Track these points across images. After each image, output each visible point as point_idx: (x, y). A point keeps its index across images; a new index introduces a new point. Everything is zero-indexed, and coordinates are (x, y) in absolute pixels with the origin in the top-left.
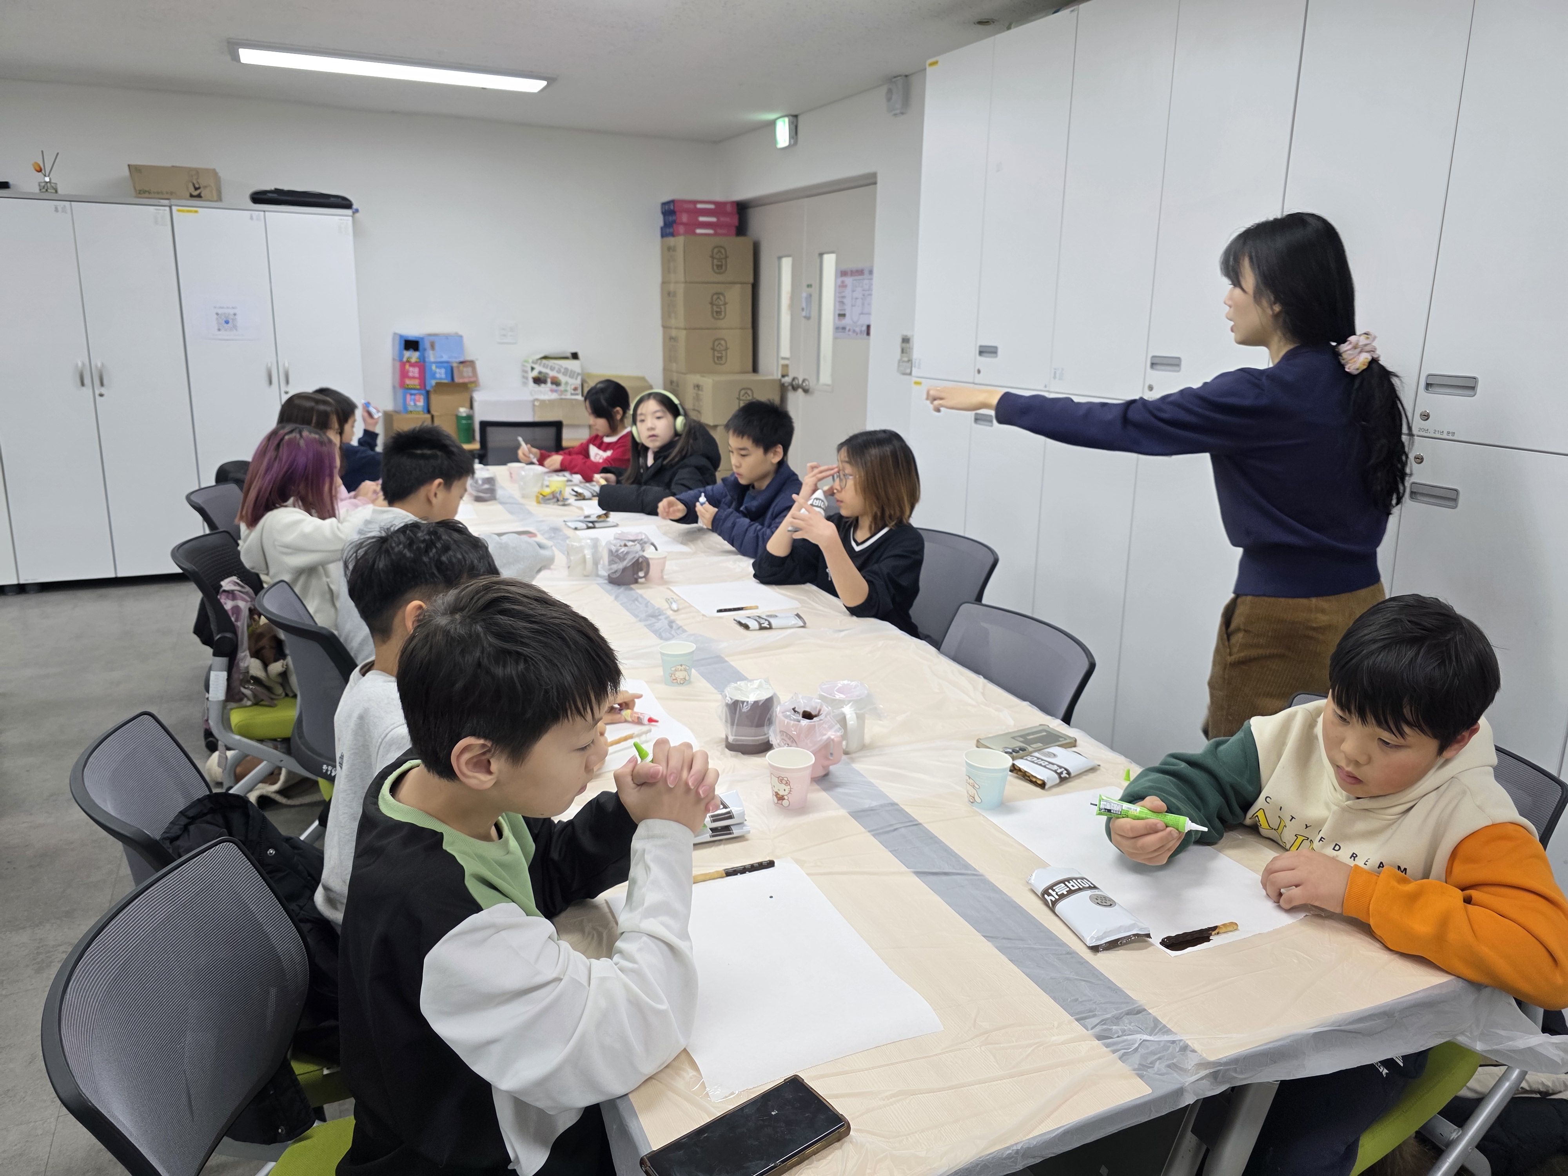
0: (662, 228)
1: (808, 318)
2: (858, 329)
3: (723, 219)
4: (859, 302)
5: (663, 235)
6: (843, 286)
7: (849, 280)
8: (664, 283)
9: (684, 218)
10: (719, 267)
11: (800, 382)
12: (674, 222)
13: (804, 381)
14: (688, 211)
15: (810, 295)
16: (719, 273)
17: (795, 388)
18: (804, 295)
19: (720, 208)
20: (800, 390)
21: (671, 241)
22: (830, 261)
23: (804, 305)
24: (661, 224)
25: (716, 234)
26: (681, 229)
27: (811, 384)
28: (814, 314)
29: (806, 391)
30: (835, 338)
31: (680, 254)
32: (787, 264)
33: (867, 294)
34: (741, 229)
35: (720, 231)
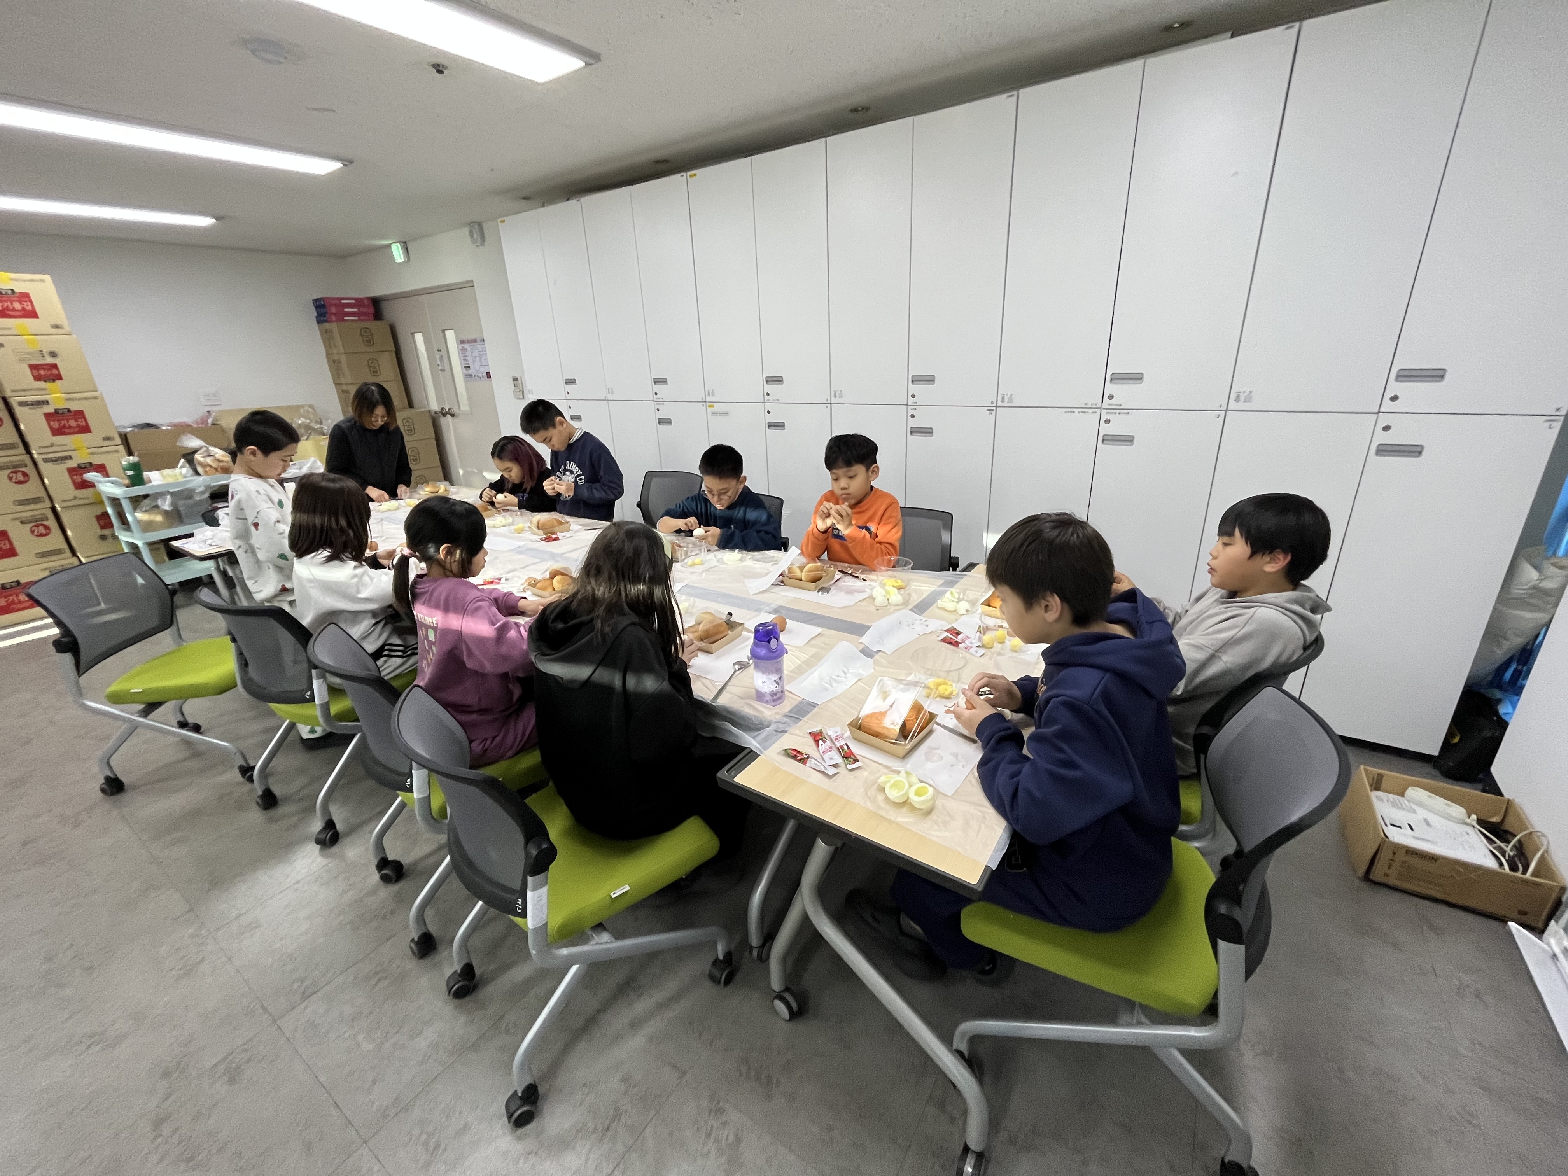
0: (317, 317)
1: (443, 370)
2: (480, 375)
3: (362, 310)
4: (478, 359)
5: (319, 322)
6: (464, 350)
7: (466, 346)
8: (328, 354)
9: (334, 310)
10: (369, 341)
11: (447, 410)
12: (326, 313)
13: (449, 409)
14: (336, 305)
15: (442, 356)
16: (368, 346)
17: (444, 415)
18: (438, 357)
19: (359, 302)
20: (448, 415)
21: (327, 325)
22: (450, 335)
23: (439, 363)
24: (316, 314)
25: (360, 320)
26: (334, 318)
27: (455, 410)
28: (447, 368)
29: (453, 415)
30: (466, 382)
31: (336, 333)
32: (419, 337)
33: (483, 353)
34: (378, 315)
35: (362, 318)
